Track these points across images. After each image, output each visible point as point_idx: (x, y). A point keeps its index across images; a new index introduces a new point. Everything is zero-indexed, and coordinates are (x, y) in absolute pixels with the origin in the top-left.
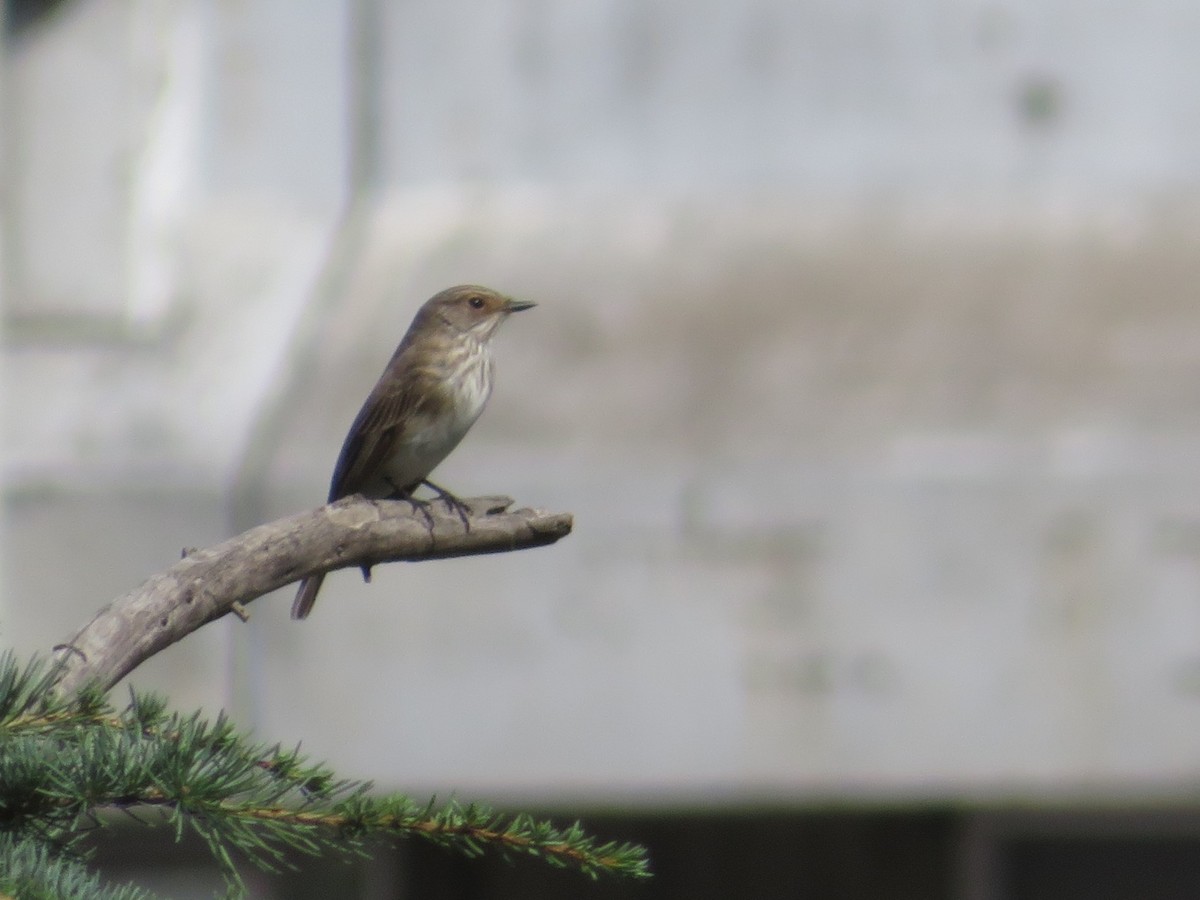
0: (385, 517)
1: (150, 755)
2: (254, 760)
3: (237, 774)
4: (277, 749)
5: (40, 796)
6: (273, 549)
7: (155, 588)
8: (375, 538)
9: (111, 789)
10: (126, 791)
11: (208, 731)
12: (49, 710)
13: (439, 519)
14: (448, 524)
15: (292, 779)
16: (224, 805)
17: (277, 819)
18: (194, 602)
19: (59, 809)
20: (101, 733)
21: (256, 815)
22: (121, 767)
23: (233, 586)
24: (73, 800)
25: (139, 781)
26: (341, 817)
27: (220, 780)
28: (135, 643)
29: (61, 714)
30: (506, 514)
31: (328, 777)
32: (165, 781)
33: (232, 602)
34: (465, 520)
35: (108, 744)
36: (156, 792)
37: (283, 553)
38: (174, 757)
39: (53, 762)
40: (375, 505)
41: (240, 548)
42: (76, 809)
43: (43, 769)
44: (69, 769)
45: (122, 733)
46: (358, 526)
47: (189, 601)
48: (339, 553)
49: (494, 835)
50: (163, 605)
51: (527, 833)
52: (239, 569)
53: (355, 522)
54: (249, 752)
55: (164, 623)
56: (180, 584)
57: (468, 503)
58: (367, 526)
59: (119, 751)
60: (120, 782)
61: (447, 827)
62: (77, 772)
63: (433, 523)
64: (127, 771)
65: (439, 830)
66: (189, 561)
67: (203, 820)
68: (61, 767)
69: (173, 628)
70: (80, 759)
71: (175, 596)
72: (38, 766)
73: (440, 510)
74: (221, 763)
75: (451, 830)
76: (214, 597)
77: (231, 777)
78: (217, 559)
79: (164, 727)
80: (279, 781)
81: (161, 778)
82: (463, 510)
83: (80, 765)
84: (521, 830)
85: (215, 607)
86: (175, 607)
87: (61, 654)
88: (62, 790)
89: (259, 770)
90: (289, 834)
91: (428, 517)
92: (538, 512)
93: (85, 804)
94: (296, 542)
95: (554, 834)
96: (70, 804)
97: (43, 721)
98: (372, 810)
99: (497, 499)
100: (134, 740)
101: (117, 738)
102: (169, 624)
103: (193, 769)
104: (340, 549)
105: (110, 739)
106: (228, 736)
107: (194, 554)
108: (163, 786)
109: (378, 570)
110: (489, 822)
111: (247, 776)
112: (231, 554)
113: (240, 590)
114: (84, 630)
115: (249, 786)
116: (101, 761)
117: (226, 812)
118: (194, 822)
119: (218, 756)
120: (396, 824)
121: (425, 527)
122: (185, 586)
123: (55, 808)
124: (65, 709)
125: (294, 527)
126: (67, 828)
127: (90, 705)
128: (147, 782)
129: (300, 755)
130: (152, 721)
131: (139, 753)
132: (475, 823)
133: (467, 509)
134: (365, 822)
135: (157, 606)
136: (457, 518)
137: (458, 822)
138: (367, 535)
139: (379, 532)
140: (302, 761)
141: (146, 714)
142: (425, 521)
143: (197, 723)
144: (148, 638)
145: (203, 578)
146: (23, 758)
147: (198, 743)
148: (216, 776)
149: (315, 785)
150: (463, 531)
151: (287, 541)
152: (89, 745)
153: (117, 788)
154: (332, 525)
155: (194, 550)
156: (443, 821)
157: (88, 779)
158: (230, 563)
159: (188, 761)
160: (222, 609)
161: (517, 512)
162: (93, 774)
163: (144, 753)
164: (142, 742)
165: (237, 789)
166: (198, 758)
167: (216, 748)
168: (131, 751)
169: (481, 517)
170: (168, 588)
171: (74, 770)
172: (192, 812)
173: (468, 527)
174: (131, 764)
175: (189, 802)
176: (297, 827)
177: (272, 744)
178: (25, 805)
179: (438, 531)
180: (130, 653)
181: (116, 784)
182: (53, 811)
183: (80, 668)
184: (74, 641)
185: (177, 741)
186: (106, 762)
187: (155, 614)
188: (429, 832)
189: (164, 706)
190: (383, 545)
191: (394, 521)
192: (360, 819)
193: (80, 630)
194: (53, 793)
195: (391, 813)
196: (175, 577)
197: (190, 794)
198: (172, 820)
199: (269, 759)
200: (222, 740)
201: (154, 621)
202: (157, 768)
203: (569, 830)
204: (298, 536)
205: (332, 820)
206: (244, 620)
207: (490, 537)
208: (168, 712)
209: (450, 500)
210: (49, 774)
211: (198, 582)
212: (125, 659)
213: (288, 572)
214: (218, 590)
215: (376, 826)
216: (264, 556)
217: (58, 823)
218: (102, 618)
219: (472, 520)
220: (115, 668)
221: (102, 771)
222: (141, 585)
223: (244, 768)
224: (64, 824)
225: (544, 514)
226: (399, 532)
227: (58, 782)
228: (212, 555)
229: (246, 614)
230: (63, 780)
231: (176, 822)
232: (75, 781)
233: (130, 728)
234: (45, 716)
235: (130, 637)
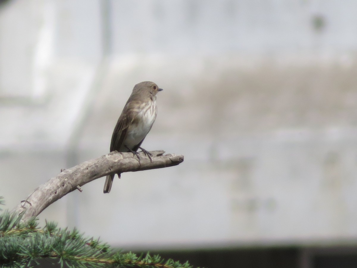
0: (124, 158)
1: (52, 242)
2: (86, 242)
3: (80, 247)
4: (92, 239)
5: (18, 255)
6: (89, 169)
7: (53, 182)
8: (122, 164)
9: (40, 253)
10: (45, 253)
11: (71, 234)
12: (20, 228)
13: (142, 158)
14: (144, 160)
15: (98, 248)
16: (76, 257)
17: (93, 261)
18: (65, 186)
19: (24, 259)
20: (37, 235)
21: (86, 260)
22: (43, 245)
23: (77, 180)
24: (28, 257)
25: (49, 250)
26: (113, 260)
27: (75, 249)
28: (47, 199)
29: (24, 229)
30: (163, 156)
31: (108, 248)
32: (57, 250)
33: (77, 186)
34: (150, 158)
35: (39, 238)
36: (54, 253)
37: (93, 170)
38: (60, 243)
39: (21, 245)
40: (121, 154)
41: (79, 169)
42: (29, 259)
43: (18, 247)
44: (26, 247)
45: (43, 235)
46: (116, 161)
47: (63, 186)
48: (110, 169)
49: (161, 265)
50: (55, 187)
51: (171, 265)
52: (79, 175)
53: (115, 160)
54: (84, 239)
55: (56, 193)
56: (61, 180)
57: (150, 153)
58: (119, 161)
59: (43, 241)
60: (43, 251)
61: (146, 263)
62: (29, 247)
63: (140, 159)
64: (45, 247)
65: (144, 264)
66: (63, 173)
67: (69, 262)
68: (24, 246)
69: (59, 194)
70: (30, 243)
71: (59, 184)
72: (17, 246)
73: (142, 155)
74: (75, 244)
75: (148, 264)
76: (71, 184)
77: (77, 249)
78: (72, 172)
79: (57, 232)
80: (93, 249)
81: (55, 249)
82: (149, 155)
83: (30, 245)
84: (169, 264)
85: (72, 187)
86: (59, 188)
87: (23, 204)
88: (24, 253)
89: (87, 246)
90: (96, 266)
91: (138, 157)
92: (173, 155)
93: (32, 258)
94: (97, 166)
95: (180, 265)
96: (27, 258)
97: (18, 231)
98: (122, 258)
99: (159, 151)
100: (47, 237)
101: (42, 236)
102: (57, 193)
103: (66, 246)
104: (111, 168)
105: (39, 237)
106: (77, 235)
107: (65, 171)
108: (57, 252)
109: (122, 174)
110: (160, 262)
111: (83, 247)
112: (76, 171)
113: (79, 182)
114: (30, 196)
115: (84, 250)
116: (37, 244)
117: (77, 259)
118: (66, 263)
119: (74, 241)
120: (130, 263)
121: (138, 160)
122: (62, 181)
123: (23, 259)
124: (25, 228)
125: (96, 162)
126: (26, 265)
127: (33, 226)
128: (52, 250)
129: (99, 241)
130: (53, 231)
131: (49, 241)
132: (155, 262)
133: (150, 154)
134: (121, 262)
135: (53, 187)
136: (147, 157)
137: (150, 261)
138: (119, 164)
139: (123, 162)
140: (100, 242)
141: (51, 228)
142: (137, 159)
143: (67, 231)
144: (51, 198)
145: (67, 178)
146: (12, 244)
147: (68, 238)
148: (73, 248)
149: (105, 250)
150: (149, 161)
151: (94, 166)
152: (33, 239)
153: (42, 252)
154: (108, 161)
155: (65, 170)
156: (145, 261)
157: (33, 249)
158: (76, 173)
159: (64, 243)
160: (74, 188)
161: (166, 155)
162: (35, 248)
163: (50, 241)
164: (50, 237)
165: (80, 252)
166: (68, 242)
167: (73, 239)
168: (46, 241)
169: (155, 157)
170: (57, 182)
171: (28, 247)
172: (67, 260)
173: (151, 160)
174: (46, 245)
175: (65, 256)
176: (98, 264)
177: (90, 237)
178: (13, 258)
179: (141, 162)
180: (45, 202)
181: (42, 251)
182: (22, 260)
183: (29, 208)
184: (28, 199)
185: (61, 237)
186: (38, 244)
187: (53, 190)
188: (141, 265)
189: (57, 226)
190: (124, 167)
191: (127, 159)
192: (119, 261)
193: (29, 196)
194: (22, 254)
195: (129, 259)
196: (59, 178)
197: (65, 254)
198: (59, 262)
199: (90, 242)
200: (75, 236)
201: (52, 192)
202: (55, 246)
203: (185, 264)
204: (97, 164)
205: (111, 261)
206: (81, 191)
207: (158, 163)
208: (57, 228)
209: (145, 152)
210: (20, 248)
211: (66, 180)
212: (43, 205)
213: (94, 176)
214: (72, 182)
215: (123, 263)
216: (87, 171)
217: (23, 263)
218: (36, 192)
219: (152, 158)
220: (41, 207)
221: (37, 247)
222: (48, 181)
223: (82, 245)
224: (25, 264)
225: (174, 155)
226: (129, 162)
227: (24, 251)
228: (70, 171)
229: (81, 190)
230: (25, 250)
231: (61, 263)
232: (29, 250)
233: (46, 233)
234: (18, 230)
235: (44, 198)
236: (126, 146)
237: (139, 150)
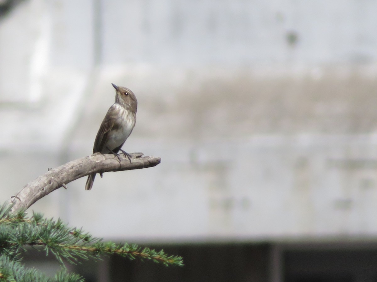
0: (106, 159)
1: (39, 230)
2: (69, 232)
4: (75, 229)
5: (7, 243)
6: (74, 168)
7: (40, 180)
8: (104, 165)
9: (27, 241)
10: (32, 241)
11: (56, 223)
12: (9, 218)
13: (122, 159)
14: (125, 161)
15: (80, 237)
16: (60, 245)
17: (75, 249)
18: (51, 184)
19: (13, 246)
20: (25, 224)
21: (70, 248)
22: (30, 234)
23: (63, 179)
24: (17, 244)
25: (36, 238)
26: (94, 248)
27: (59, 238)
28: (34, 195)
29: (13, 219)
30: (142, 158)
31: (90, 237)
32: (43, 238)
33: (62, 184)
34: (129, 159)
35: (27, 227)
36: (40, 241)
37: (77, 169)
38: (46, 232)
39: (11, 233)
40: (104, 155)
41: (65, 168)
42: (17, 246)
43: (8, 235)
44: (15, 235)
45: (31, 224)
46: (99, 161)
47: (50, 183)
48: (93, 169)
49: (138, 253)
50: (43, 185)
51: (148, 253)
52: (64, 174)
53: (98, 161)
54: (68, 229)
55: (43, 190)
56: (48, 178)
57: (130, 155)
58: (101, 161)
59: (30, 229)
60: (30, 238)
61: (124, 251)
62: (18, 236)
63: (120, 161)
64: (32, 235)
65: (122, 252)
66: (50, 172)
67: (54, 249)
68: (13, 234)
69: (46, 191)
70: (18, 232)
71: (46, 182)
72: (7, 234)
73: (122, 156)
74: (59, 233)
75: (126, 252)
76: (57, 182)
77: (62, 237)
78: (58, 171)
79: (43, 222)
80: (76, 238)
81: (41, 237)
82: (129, 156)
83: (19, 233)
84: (146, 252)
85: (58, 185)
86: (46, 185)
87: (13, 199)
88: (13, 241)
89: (70, 235)
90: (79, 253)
91: (119, 159)
92: (151, 157)
93: (20, 245)
94: (81, 166)
95: (156, 253)
96: (16, 245)
97: (8, 221)
98: (103, 246)
99: (138, 153)
100: (34, 226)
101: (29, 226)
102: (44, 190)
103: (51, 235)
104: (94, 168)
105: (27, 226)
106: (61, 225)
107: (51, 170)
108: (43, 240)
109: (104, 174)
110: (137, 250)
111: (67, 236)
112: (62, 170)
113: (65, 180)
114: (20, 192)
115: (67, 239)
116: (25, 232)
117: (61, 247)
118: (51, 250)
119: (59, 230)
120: (110, 250)
121: (118, 161)
122: (49, 179)
123: (11, 246)
124: (14, 217)
125: (80, 162)
126: (15, 252)
127: (21, 216)
128: (38, 238)
129: (82, 230)
130: (39, 221)
131: (36, 230)
132: (132, 250)
133: (130, 156)
134: (101, 250)
135: (41, 185)
136: (127, 159)
137: (128, 250)
138: (101, 164)
139: (104, 163)
140: (83, 232)
141: (37, 219)
142: (118, 160)
143: (52, 221)
144: (38, 194)
145: (54, 177)
146: (2, 232)
147: (53, 227)
148: (58, 237)
149: (86, 239)
150: (129, 162)
151: (78, 166)
152: (21, 228)
153: (29, 240)
154: (91, 161)
155: (52, 169)
156: (123, 250)
157: (21, 237)
158: (62, 172)
159: (49, 232)
160: (60, 186)
161: (145, 157)
162: (23, 236)
163: (37, 230)
164: (36, 227)
165: (64, 240)
166: (53, 231)
167: (58, 228)
168: (33, 229)
169: (134, 159)
170: (44, 180)
171: (17, 235)
172: (51, 247)
173: (131, 161)
174: (33, 233)
175: (50, 244)
176: (81, 251)
177: (74, 227)
178: (3, 245)
179: (122, 163)
180: (33, 198)
181: (29, 239)
182: (11, 247)
183: (19, 203)
184: (17, 195)
185: (46, 226)
186: (26, 233)
187: (40, 187)
188: (120, 253)
189: (43, 216)
190: (106, 167)
191: (109, 160)
192: (100, 249)
193: (19, 192)
194: (11, 242)
195: (109, 247)
196: (46, 177)
197: (51, 242)
198: (45, 249)
199: (73, 231)
200: (59, 226)
201: (40, 189)
202: (41, 234)
203: (160, 252)
204: (81, 164)
205: (92, 249)
206: (66, 189)
207: (137, 164)
208: (44, 218)
209: (125, 154)
210: (9, 236)
211: (53, 178)
212: (31, 200)
213: (78, 175)
214: (58, 180)
215: (104, 251)
216: (71, 170)
217: (12, 250)
218: (25, 188)
219: (132, 159)
220: (29, 203)
221: (25, 235)
222: (36, 179)
223: (66, 234)
224: (14, 250)
225: (152, 158)
226: (110, 163)
227: (12, 239)
228: (57, 170)
229: (66, 187)
230: (14, 238)
231: (46, 250)
232: (17, 238)
233: (33, 222)
234: (8, 219)
235: (33, 194)
236: (107, 148)
237: (120, 152)
